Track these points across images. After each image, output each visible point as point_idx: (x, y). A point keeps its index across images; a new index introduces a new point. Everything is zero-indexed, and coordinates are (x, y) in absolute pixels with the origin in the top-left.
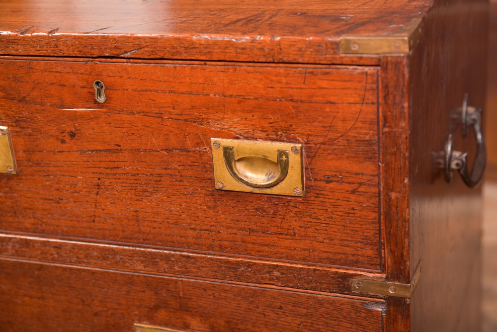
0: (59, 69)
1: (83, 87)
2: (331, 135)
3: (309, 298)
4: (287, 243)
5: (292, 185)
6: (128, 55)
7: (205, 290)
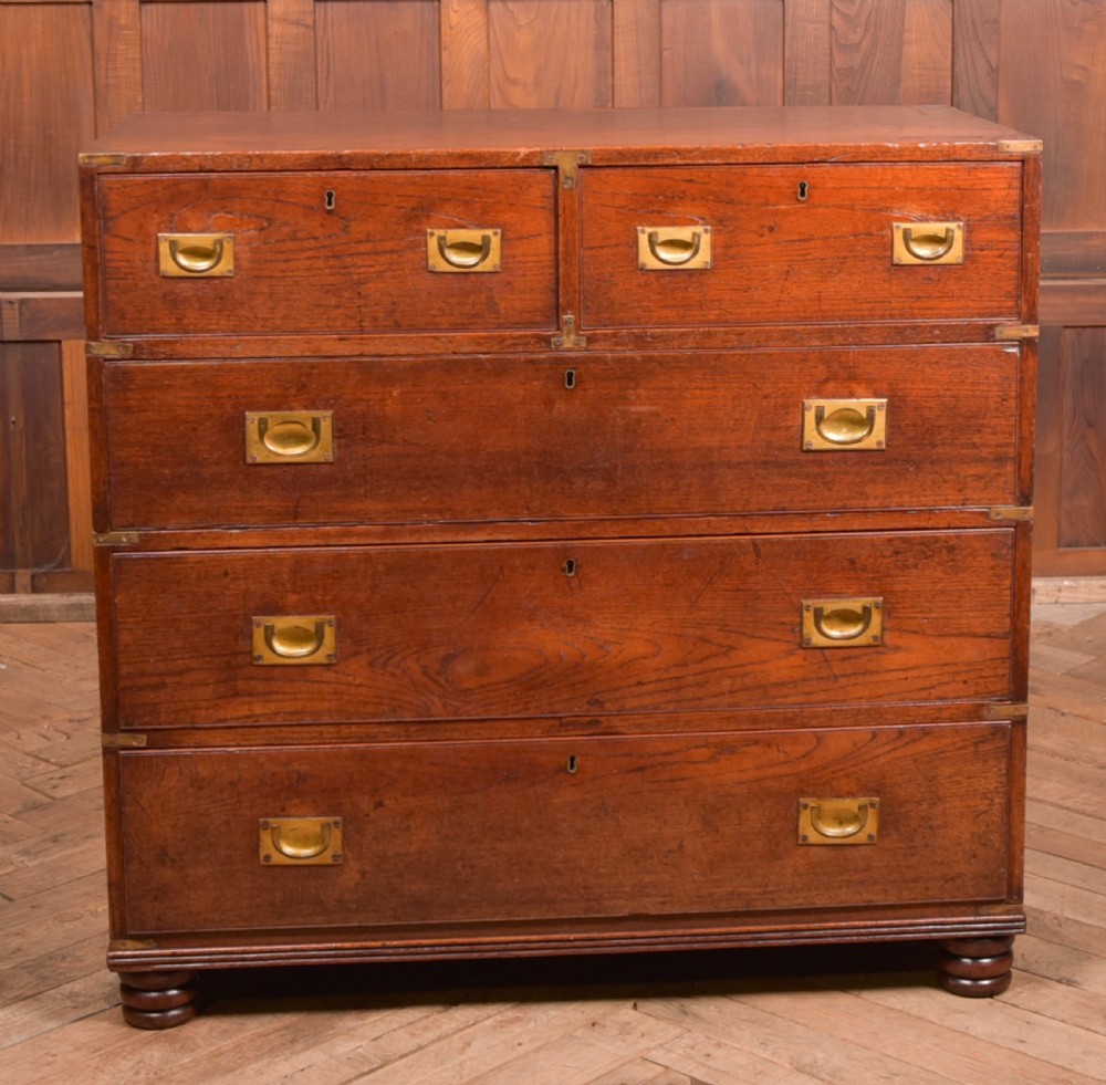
0: (770, 174)
1: (789, 188)
2: (986, 214)
3: (961, 350)
4: (947, 304)
5: (955, 254)
6: (833, 160)
7: (873, 356)
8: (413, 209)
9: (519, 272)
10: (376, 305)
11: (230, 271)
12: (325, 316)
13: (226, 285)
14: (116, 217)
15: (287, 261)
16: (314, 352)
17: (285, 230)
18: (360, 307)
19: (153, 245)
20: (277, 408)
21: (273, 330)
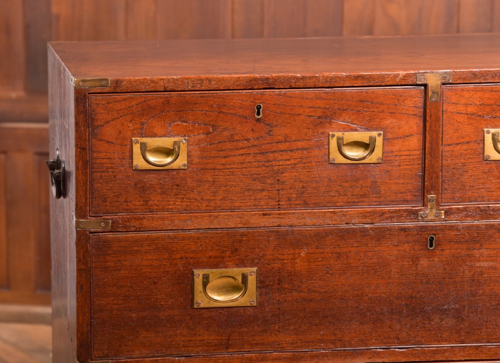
8: (319, 117)
9: (396, 163)
10: (291, 189)
11: (185, 165)
12: (253, 198)
13: (181, 175)
14: (102, 126)
15: (225, 157)
16: (245, 224)
17: (226, 133)
18: (278, 190)
19: (128, 146)
20: (216, 266)
21: (215, 208)
